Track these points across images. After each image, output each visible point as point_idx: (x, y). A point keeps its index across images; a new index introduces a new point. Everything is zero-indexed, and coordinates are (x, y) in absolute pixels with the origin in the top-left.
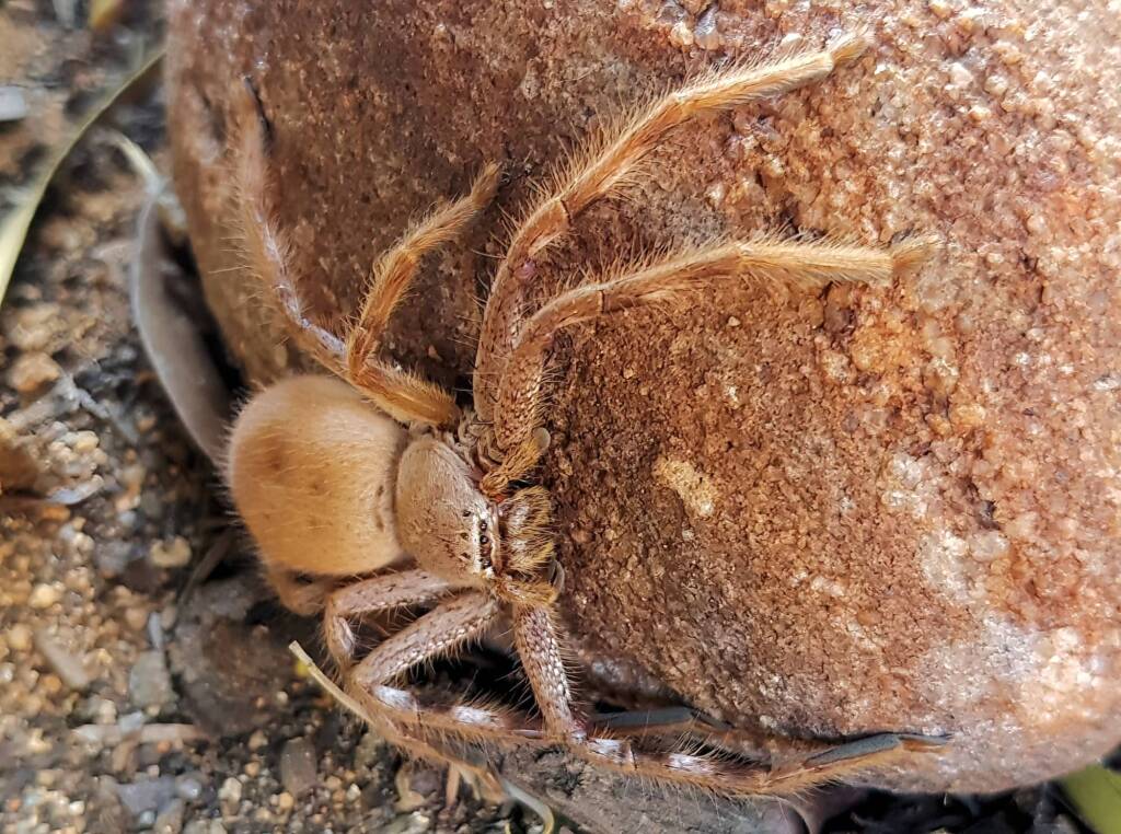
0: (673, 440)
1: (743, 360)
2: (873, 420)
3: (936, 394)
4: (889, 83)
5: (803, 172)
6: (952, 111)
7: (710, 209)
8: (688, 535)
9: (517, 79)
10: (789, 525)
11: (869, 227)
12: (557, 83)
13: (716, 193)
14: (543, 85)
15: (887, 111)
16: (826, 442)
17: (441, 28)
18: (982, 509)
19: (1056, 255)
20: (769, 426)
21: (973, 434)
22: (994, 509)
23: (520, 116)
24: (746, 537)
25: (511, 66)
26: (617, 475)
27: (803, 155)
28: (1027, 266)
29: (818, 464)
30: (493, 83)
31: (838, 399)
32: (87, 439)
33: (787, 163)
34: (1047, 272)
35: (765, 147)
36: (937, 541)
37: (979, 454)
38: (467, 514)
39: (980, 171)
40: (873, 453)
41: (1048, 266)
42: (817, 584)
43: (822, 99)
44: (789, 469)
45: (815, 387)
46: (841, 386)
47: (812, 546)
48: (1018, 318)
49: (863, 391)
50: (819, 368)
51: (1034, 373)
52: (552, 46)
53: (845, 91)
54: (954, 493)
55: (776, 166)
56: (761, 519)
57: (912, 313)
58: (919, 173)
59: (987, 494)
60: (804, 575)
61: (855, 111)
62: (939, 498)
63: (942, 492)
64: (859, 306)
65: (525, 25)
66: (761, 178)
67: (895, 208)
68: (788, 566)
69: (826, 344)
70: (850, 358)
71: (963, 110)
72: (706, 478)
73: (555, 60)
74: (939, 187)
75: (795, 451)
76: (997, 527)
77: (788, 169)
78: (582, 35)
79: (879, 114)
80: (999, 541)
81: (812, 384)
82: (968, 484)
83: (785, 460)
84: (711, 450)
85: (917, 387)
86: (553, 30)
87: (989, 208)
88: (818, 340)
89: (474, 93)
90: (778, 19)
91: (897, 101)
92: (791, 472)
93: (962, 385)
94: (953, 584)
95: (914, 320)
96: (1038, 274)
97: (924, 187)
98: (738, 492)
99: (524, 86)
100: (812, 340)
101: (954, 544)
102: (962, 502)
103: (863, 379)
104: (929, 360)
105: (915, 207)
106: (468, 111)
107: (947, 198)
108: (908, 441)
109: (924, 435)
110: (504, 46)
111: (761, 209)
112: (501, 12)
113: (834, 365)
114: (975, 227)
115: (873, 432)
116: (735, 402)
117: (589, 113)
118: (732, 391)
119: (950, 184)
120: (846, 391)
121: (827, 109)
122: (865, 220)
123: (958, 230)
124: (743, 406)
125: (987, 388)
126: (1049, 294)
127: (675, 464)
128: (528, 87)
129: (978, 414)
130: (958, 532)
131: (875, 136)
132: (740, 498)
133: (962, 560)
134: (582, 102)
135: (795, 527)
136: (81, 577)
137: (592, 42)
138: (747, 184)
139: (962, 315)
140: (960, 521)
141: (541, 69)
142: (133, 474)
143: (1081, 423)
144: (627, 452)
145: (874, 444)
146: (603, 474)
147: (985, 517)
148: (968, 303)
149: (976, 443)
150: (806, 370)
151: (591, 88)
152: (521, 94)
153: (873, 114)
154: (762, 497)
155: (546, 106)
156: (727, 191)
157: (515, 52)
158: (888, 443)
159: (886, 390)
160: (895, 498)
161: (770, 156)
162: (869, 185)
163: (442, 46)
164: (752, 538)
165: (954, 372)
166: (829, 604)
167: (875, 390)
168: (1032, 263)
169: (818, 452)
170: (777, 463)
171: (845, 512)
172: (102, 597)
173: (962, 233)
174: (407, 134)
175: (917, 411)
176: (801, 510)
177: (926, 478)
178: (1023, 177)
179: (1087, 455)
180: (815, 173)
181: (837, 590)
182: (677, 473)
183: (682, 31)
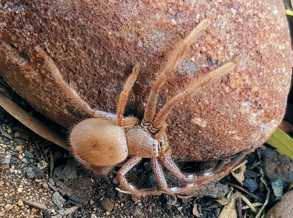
0: (195, 114)
1: (208, 94)
2: (236, 98)
3: (247, 88)
4: (222, 20)
5: (210, 48)
6: (235, 22)
7: (192, 63)
8: (200, 131)
9: (136, 43)
10: (223, 124)
11: (227, 57)
12: (147, 42)
13: (193, 59)
14: (144, 43)
15: (223, 27)
16: (228, 105)
17: (110, 33)
18: (258, 106)
19: (263, 47)
20: (216, 106)
21: (256, 93)
22: (261, 105)
23: (139, 51)
24: (214, 129)
25: (134, 40)
26: (181, 124)
27: (209, 44)
28: (258, 53)
29: (227, 110)
30: (130, 44)
31: (229, 96)
33: (206, 47)
34: (262, 53)
35: (201, 45)
36: (252, 116)
37: (257, 96)
38: (154, 145)
39: (244, 34)
40: (237, 104)
41: (261, 51)
42: (230, 132)
43: (209, 30)
44: (222, 113)
45: (224, 95)
46: (229, 93)
47: (229, 126)
48: (259, 65)
49: (234, 93)
50: (224, 91)
51: (263, 76)
52: (143, 33)
53: (213, 26)
54: (253, 105)
55: (204, 49)
56: (217, 124)
57: (239, 72)
58: (233, 40)
59: (259, 103)
60: (227, 132)
61: (216, 30)
62: (251, 107)
63: (251, 106)
64: (229, 75)
65: (134, 29)
66: (201, 53)
67: (231, 51)
68: (224, 131)
69: (224, 85)
70: (230, 87)
71: (237, 21)
72: (204, 120)
73: (145, 36)
74: (238, 42)
75: (222, 109)
76: (261, 108)
77: (207, 49)
78: (150, 28)
79: (221, 29)
80: (262, 111)
81: (223, 95)
82: (256, 103)
83: (221, 112)
84: (204, 114)
85: (244, 88)
86: (142, 29)
87: (247, 42)
88: (223, 85)
89: (125, 48)
90: (193, 11)
91: (224, 24)
92: (222, 114)
93: (252, 84)
94: (255, 122)
95: (240, 74)
96: (260, 54)
97: (235, 44)
98: (211, 121)
99: (139, 44)
100: (221, 85)
101: (255, 115)
102: (255, 106)
103: (233, 90)
104: (245, 81)
105: (234, 48)
106: (124, 53)
107: (240, 44)
108: (243, 99)
109: (246, 96)
110: (130, 35)
111: (203, 59)
112: (127, 26)
113: (227, 89)
114: (246, 48)
115: (237, 100)
116: (208, 103)
117: (158, 47)
118: (207, 101)
119: (239, 40)
120: (230, 94)
121: (211, 32)
122: (226, 56)
123: (244, 50)
124: (210, 104)
125: (256, 83)
126: (263, 57)
127: (196, 119)
128: (140, 44)
129: (256, 89)
130: (255, 112)
131: (222, 34)
132: (212, 122)
133: (256, 117)
134: (155, 45)
135: (224, 124)
137: (153, 30)
138: (199, 55)
139: (249, 69)
140: (255, 110)
141: (142, 39)
143: (272, 81)
144: (183, 119)
145: (237, 102)
146: (177, 124)
147: (259, 107)
148: (249, 66)
149: (256, 94)
150: (221, 92)
151: (156, 41)
152: (138, 46)
153: (220, 29)
154: (217, 120)
155: (146, 48)
156: (196, 58)
157: (134, 36)
158: (240, 101)
161: (202, 47)
162: (224, 47)
163: (112, 37)
164: (215, 129)
165: (250, 82)
166: (232, 135)
167: (236, 91)
168: (258, 52)
169: (227, 108)
170: (219, 113)
171: (234, 118)
173: (244, 51)
174: (106, 60)
175: (244, 92)
176: (225, 120)
177: (248, 105)
178: (252, 32)
179: (275, 87)
180: (212, 47)
181: (234, 132)
182: (197, 121)
183: (174, 21)
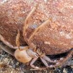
5: (39, 17)
6: (47, 4)
15: (42, 8)
19: (61, 10)
32: (6, 59)
51: (65, 20)
53: (38, 9)
55: (37, 18)
66: (37, 20)
80: (71, 33)
82: (66, 31)
87: (54, 10)
105: (49, 14)
107: (51, 12)
113: (51, 29)
121: (38, 11)
126: (63, 13)
128: (16, 23)
136: (13, 69)
138: (36, 21)
141: (16, 21)
142: (11, 59)
159: (56, 29)
160: (62, 35)
162: (45, 15)
172: (15, 70)
182: (46, 43)
183: (24, 12)
